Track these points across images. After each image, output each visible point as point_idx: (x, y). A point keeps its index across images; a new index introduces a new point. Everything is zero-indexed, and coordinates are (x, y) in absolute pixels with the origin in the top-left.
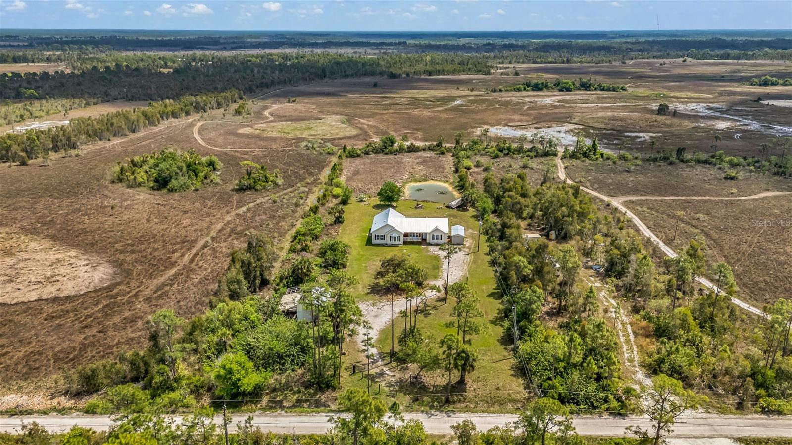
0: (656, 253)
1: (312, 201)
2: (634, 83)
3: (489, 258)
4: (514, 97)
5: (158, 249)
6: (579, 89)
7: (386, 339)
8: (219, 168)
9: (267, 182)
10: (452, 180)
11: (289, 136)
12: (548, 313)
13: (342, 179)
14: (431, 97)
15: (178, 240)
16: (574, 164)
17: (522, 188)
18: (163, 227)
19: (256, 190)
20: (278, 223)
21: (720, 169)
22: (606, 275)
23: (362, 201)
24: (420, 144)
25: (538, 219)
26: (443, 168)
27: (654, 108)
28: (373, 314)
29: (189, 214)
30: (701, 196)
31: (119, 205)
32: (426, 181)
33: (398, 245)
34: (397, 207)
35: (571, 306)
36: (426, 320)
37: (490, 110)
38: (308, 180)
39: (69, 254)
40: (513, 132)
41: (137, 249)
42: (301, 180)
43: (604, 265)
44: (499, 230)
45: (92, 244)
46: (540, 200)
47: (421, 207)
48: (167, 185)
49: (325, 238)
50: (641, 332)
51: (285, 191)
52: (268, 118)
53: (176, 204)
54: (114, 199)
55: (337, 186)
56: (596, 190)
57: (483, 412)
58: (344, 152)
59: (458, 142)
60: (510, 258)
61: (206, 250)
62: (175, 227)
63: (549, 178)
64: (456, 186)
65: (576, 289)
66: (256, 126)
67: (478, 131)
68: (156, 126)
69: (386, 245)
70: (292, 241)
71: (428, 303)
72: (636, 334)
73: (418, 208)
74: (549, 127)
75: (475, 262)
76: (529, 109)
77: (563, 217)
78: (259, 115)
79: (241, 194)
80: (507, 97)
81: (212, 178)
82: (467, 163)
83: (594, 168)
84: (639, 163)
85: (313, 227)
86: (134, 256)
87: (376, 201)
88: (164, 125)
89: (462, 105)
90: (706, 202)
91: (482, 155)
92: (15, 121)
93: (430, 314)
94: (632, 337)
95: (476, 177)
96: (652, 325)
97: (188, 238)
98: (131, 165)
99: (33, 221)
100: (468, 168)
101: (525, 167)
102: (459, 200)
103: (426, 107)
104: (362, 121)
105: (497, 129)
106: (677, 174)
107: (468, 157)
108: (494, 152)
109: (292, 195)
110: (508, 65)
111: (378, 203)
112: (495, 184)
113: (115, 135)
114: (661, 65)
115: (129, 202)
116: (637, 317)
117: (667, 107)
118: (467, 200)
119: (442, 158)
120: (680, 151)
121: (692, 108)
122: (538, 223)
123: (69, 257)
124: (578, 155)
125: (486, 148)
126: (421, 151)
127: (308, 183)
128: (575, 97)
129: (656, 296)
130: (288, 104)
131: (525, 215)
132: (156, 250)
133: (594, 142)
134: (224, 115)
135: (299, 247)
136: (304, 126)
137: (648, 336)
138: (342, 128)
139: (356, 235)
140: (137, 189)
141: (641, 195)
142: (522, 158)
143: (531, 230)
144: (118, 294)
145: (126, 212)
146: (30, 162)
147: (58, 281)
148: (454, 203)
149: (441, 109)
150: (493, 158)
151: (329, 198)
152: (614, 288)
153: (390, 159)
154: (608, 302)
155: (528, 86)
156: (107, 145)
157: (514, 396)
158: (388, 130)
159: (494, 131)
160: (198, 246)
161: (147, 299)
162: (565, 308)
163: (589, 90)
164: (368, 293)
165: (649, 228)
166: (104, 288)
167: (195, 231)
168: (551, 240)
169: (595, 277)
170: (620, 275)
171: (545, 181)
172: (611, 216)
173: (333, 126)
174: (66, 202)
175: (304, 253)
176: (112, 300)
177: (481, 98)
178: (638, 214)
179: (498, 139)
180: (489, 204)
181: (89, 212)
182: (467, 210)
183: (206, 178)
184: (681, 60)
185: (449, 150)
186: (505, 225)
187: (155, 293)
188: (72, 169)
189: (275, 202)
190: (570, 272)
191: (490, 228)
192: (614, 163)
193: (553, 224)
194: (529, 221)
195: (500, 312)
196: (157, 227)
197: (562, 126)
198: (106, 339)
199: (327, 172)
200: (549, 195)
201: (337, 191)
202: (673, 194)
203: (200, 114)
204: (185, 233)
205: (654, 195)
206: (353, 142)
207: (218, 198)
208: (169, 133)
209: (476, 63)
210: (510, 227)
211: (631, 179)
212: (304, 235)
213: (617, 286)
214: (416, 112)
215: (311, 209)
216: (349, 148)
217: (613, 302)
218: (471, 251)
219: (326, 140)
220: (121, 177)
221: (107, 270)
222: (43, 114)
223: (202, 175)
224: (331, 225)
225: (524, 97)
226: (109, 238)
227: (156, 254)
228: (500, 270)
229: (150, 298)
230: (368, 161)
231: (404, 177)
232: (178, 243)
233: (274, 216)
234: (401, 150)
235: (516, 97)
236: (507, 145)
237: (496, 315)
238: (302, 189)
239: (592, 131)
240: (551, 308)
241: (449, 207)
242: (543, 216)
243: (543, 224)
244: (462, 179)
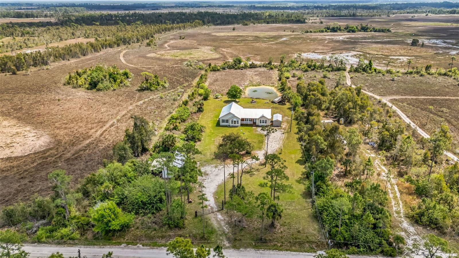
0: (414, 134)
1: (185, 97)
2: (396, 27)
3: (297, 136)
4: (319, 36)
5: (82, 127)
6: (360, 31)
7: (221, 192)
8: (130, 76)
9: (159, 85)
10: (276, 85)
11: (178, 58)
12: (337, 176)
13: (206, 85)
14: (267, 36)
15: (96, 121)
16: (357, 75)
17: (322, 90)
18: (89, 113)
19: (151, 90)
20: (161, 111)
21: (455, 79)
22: (379, 149)
23: (217, 98)
24: (258, 63)
25: (332, 110)
26: (271, 78)
27: (409, 42)
28: (215, 173)
29: (107, 105)
30: (443, 96)
31: (65, 99)
32: (259, 85)
33: (237, 127)
34: (239, 102)
35: (354, 170)
36: (251, 179)
37: (304, 43)
38: (185, 85)
39: (25, 129)
40: (318, 56)
41: (69, 126)
42: (180, 85)
43: (377, 142)
44: (305, 117)
45: (41, 123)
46: (334, 97)
47: (255, 102)
48: (96, 87)
49: (190, 121)
50: (405, 191)
51: (170, 91)
52: (167, 48)
53: (100, 98)
54: (63, 95)
55: (202, 88)
56: (371, 91)
57: (287, 250)
58: (209, 67)
59: (282, 62)
60: (312, 136)
61: (112, 128)
62: (96, 113)
63: (341, 84)
64: (279, 89)
65: (358, 159)
66: (158, 53)
67: (295, 56)
68: (99, 52)
69: (229, 126)
70: (168, 123)
71: (253, 166)
72: (401, 193)
73: (253, 103)
74: (341, 53)
75: (288, 138)
76: (328, 43)
77: (349, 109)
78: (161, 46)
79: (141, 93)
80: (314, 35)
81: (124, 83)
82: (287, 74)
83: (370, 78)
84: (401, 75)
85: (182, 114)
86: (66, 131)
87: (226, 98)
88: (103, 52)
89: (286, 41)
90: (447, 100)
91: (297, 70)
92: (17, 49)
93: (254, 174)
94: (398, 194)
95: (292, 83)
96: (413, 186)
97: (102, 120)
98: (76, 74)
99: (9, 108)
100: (288, 78)
101: (325, 77)
102: (280, 97)
103: (264, 42)
104: (223, 49)
105: (308, 54)
106: (426, 82)
107: (288, 71)
108: (305, 68)
109: (173, 94)
110: (316, 18)
111: (227, 99)
112: (304, 87)
113: (72, 57)
114: (412, 17)
115: (71, 97)
116: (402, 179)
117: (418, 41)
118: (285, 97)
119: (271, 72)
120: (428, 68)
121: (433, 42)
122: (332, 113)
123: (25, 131)
124: (359, 70)
125: (300, 66)
126: (258, 67)
127: (184, 87)
128: (357, 36)
129: (416, 165)
130: (180, 40)
131: (323, 107)
132: (80, 127)
133: (370, 61)
134: (140, 46)
135: (172, 127)
136: (187, 53)
137: (410, 194)
138: (210, 54)
139: (210, 120)
140: (79, 89)
141: (402, 95)
142: (323, 71)
143: (327, 117)
144: (49, 156)
145: (68, 103)
146: (18, 73)
147: (13, 146)
148: (277, 100)
149: (273, 43)
150: (304, 72)
151: (196, 96)
152: (384, 158)
153: (238, 72)
154: (380, 168)
155: (328, 29)
156: (67, 63)
157: (310, 238)
158: (239, 55)
159: (305, 55)
160: (108, 125)
161: (66, 160)
162: (350, 172)
163: (367, 32)
164: (213, 159)
165: (408, 117)
166: (41, 152)
167: (108, 115)
168: (341, 124)
169: (371, 150)
170: (388, 149)
171: (337, 86)
172: (382, 109)
173: (205, 53)
174: (33, 97)
175: (174, 131)
176: (44, 160)
177: (298, 36)
178: (400, 108)
179: (308, 60)
180: (299, 100)
181: (45, 103)
182: (285, 104)
183: (121, 83)
184: (425, 14)
185: (276, 67)
186: (310, 114)
187: (73, 156)
188: (42, 77)
189: (161, 98)
190: (354, 146)
191: (299, 116)
192: (383, 75)
193: (342, 114)
194: (326, 111)
195: (303, 174)
196: (84, 113)
197: (349, 53)
198: (32, 187)
199: (197, 79)
200: (340, 94)
201: (201, 91)
202: (424, 95)
203: (126, 46)
204: (101, 117)
205: (411, 95)
206: (216, 62)
207: (126, 96)
208: (106, 56)
209: (296, 16)
210: (312, 115)
211: (395, 85)
212: (176, 119)
213: (386, 157)
214: (257, 45)
215: (183, 103)
216: (212, 65)
217: (383, 168)
218: (286, 131)
219: (199, 61)
220: (69, 82)
221: (46, 140)
222: (33, 45)
223: (119, 81)
224: (195, 113)
225: (325, 36)
226: (53, 119)
227: (80, 130)
228: (304, 144)
229: (69, 159)
230: (224, 73)
231: (246, 83)
232: (96, 123)
233: (160, 107)
234: (245, 67)
235: (320, 36)
236: (313, 63)
237: (301, 176)
238: (180, 90)
239: (368, 56)
240: (340, 172)
241: (273, 102)
242: (336, 108)
243: (335, 114)
244: (282, 84)
